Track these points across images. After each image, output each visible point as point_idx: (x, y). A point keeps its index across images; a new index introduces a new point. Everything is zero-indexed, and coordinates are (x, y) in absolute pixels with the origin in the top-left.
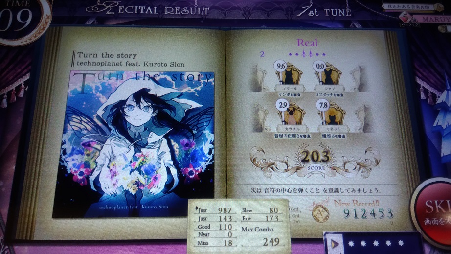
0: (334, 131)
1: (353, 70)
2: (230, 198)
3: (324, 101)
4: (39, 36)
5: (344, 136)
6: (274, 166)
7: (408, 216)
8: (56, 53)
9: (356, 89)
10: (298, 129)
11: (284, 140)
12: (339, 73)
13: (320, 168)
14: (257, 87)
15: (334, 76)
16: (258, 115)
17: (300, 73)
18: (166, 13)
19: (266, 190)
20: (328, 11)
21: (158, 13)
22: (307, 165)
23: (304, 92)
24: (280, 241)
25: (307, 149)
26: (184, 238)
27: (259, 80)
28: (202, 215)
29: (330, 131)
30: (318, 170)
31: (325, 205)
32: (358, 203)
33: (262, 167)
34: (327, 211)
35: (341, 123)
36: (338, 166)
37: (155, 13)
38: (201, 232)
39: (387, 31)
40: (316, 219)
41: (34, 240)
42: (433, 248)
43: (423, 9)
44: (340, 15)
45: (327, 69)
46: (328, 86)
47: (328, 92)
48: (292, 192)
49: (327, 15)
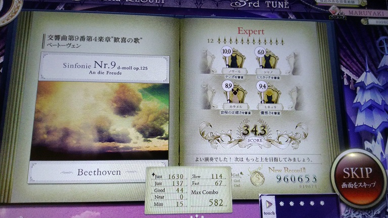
0: (270, 109)
1: (288, 55)
2: (182, 166)
3: (263, 83)
5: (279, 114)
6: (219, 139)
7: (329, 181)
8: (28, 35)
9: (291, 73)
10: (241, 107)
11: (229, 116)
12: (276, 59)
13: (258, 140)
14: (207, 70)
15: (272, 61)
16: (207, 94)
17: (243, 58)
18: (127, 1)
20: (269, 3)
22: (247, 138)
23: (246, 75)
24: (223, 202)
25: (248, 124)
26: (143, 200)
27: (209, 64)
28: (158, 181)
30: (257, 142)
31: (261, 172)
32: (288, 170)
33: (209, 139)
34: (262, 177)
35: (276, 102)
36: (273, 139)
38: (157, 195)
39: (319, 23)
40: (253, 183)
41: (11, 203)
42: (348, 207)
43: (349, 4)
44: (279, 7)
45: (266, 55)
46: (267, 70)
47: (267, 75)
49: (268, 7)
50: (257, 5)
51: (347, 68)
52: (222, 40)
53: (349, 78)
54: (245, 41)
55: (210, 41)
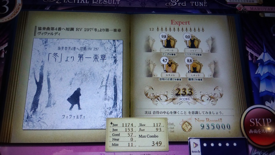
1: (207, 39)
2: (132, 117)
3: (189, 58)
4: (14, 17)
5: (201, 80)
6: (159, 98)
7: (240, 128)
8: (25, 27)
9: (209, 51)
10: (174, 75)
11: (166, 82)
12: (199, 41)
13: (187, 99)
14: (149, 49)
15: (196, 43)
16: (150, 66)
17: (175, 41)
18: (93, 3)
19: (154, 112)
20: (193, 3)
21: (88, 3)
22: (179, 97)
23: (178, 53)
24: (162, 143)
25: (178, 87)
26: (104, 141)
27: (151, 45)
28: (115, 128)
29: (194, 77)
30: (186, 100)
31: (189, 121)
32: (209, 120)
33: (152, 98)
34: (190, 125)
35: (199, 72)
36: (197, 98)
37: (86, 3)
38: (114, 138)
39: (229, 16)
40: (184, 130)
41: (11, 142)
42: (254, 147)
43: (250, 2)
44: (200, 6)
45: (192, 39)
46: (192, 49)
47: (193, 53)
48: (170, 114)
49: (192, 5)
50: (185, 4)
51: (250, 49)
52: (160, 29)
53: (252, 55)
54: (176, 29)
55: (151, 30)
